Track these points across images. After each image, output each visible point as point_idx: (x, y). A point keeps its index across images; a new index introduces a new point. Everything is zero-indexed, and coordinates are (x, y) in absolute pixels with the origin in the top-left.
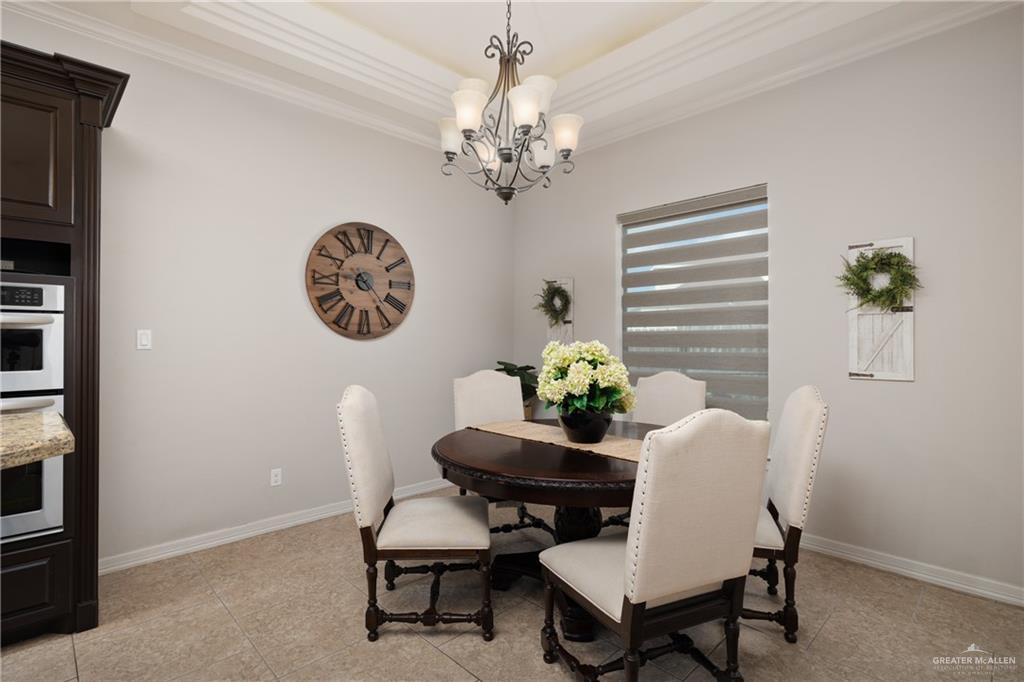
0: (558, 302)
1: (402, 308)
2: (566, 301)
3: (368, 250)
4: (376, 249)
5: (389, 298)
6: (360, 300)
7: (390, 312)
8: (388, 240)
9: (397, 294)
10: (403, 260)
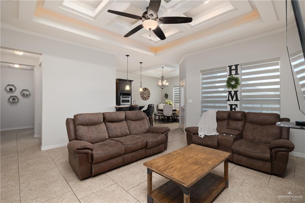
0: (167, 96)
1: (149, 97)
2: (168, 96)
3: (146, 91)
4: (147, 90)
5: (148, 96)
6: (145, 96)
7: (148, 97)
8: (148, 89)
9: (148, 95)
10: (149, 91)
